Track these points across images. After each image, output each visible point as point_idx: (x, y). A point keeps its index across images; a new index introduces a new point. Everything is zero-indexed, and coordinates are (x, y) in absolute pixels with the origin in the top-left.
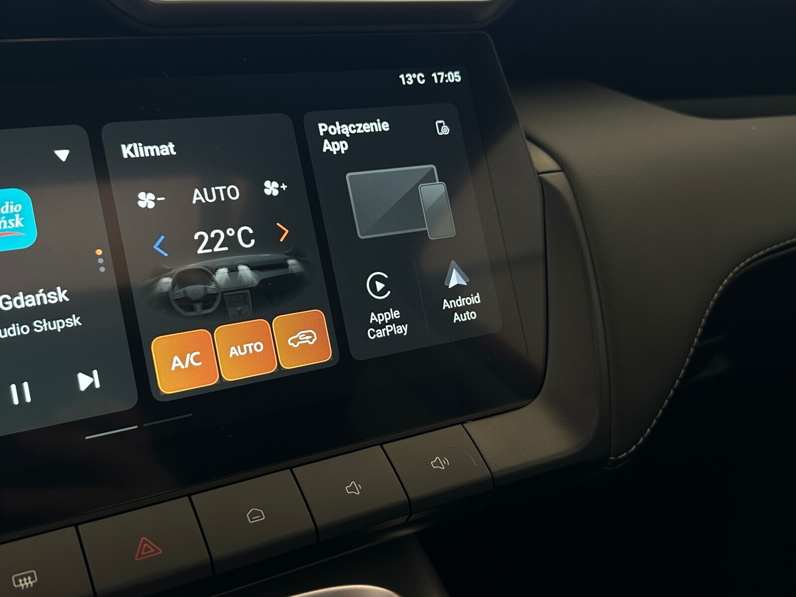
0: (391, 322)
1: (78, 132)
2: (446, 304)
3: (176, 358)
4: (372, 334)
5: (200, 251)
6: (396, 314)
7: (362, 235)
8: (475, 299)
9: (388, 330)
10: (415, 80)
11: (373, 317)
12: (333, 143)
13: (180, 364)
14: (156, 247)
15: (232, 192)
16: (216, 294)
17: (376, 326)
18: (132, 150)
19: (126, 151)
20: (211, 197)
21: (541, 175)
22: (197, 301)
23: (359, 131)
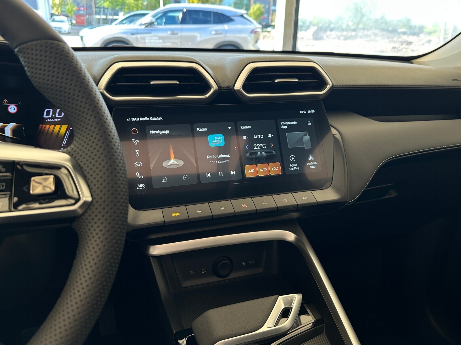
0: (295, 167)
1: (233, 123)
2: (308, 164)
3: (249, 170)
4: (291, 169)
5: (255, 148)
6: (296, 165)
7: (289, 147)
8: (315, 163)
9: (294, 168)
10: (303, 112)
11: (291, 165)
12: (284, 126)
13: (250, 171)
14: (246, 147)
15: (262, 136)
16: (257, 158)
17: (291, 167)
18: (243, 127)
19: (241, 127)
20: (257, 137)
21: (334, 135)
22: (254, 159)
23: (290, 124)
